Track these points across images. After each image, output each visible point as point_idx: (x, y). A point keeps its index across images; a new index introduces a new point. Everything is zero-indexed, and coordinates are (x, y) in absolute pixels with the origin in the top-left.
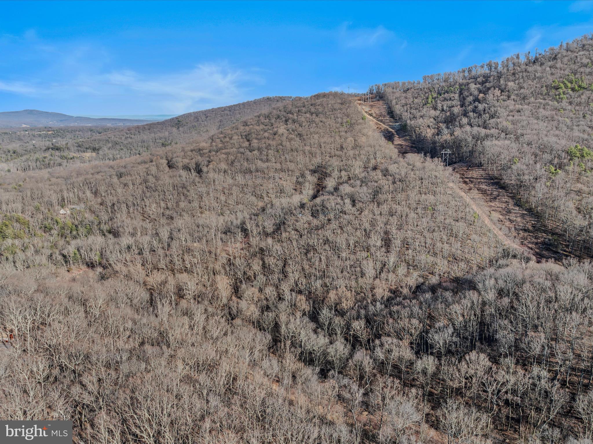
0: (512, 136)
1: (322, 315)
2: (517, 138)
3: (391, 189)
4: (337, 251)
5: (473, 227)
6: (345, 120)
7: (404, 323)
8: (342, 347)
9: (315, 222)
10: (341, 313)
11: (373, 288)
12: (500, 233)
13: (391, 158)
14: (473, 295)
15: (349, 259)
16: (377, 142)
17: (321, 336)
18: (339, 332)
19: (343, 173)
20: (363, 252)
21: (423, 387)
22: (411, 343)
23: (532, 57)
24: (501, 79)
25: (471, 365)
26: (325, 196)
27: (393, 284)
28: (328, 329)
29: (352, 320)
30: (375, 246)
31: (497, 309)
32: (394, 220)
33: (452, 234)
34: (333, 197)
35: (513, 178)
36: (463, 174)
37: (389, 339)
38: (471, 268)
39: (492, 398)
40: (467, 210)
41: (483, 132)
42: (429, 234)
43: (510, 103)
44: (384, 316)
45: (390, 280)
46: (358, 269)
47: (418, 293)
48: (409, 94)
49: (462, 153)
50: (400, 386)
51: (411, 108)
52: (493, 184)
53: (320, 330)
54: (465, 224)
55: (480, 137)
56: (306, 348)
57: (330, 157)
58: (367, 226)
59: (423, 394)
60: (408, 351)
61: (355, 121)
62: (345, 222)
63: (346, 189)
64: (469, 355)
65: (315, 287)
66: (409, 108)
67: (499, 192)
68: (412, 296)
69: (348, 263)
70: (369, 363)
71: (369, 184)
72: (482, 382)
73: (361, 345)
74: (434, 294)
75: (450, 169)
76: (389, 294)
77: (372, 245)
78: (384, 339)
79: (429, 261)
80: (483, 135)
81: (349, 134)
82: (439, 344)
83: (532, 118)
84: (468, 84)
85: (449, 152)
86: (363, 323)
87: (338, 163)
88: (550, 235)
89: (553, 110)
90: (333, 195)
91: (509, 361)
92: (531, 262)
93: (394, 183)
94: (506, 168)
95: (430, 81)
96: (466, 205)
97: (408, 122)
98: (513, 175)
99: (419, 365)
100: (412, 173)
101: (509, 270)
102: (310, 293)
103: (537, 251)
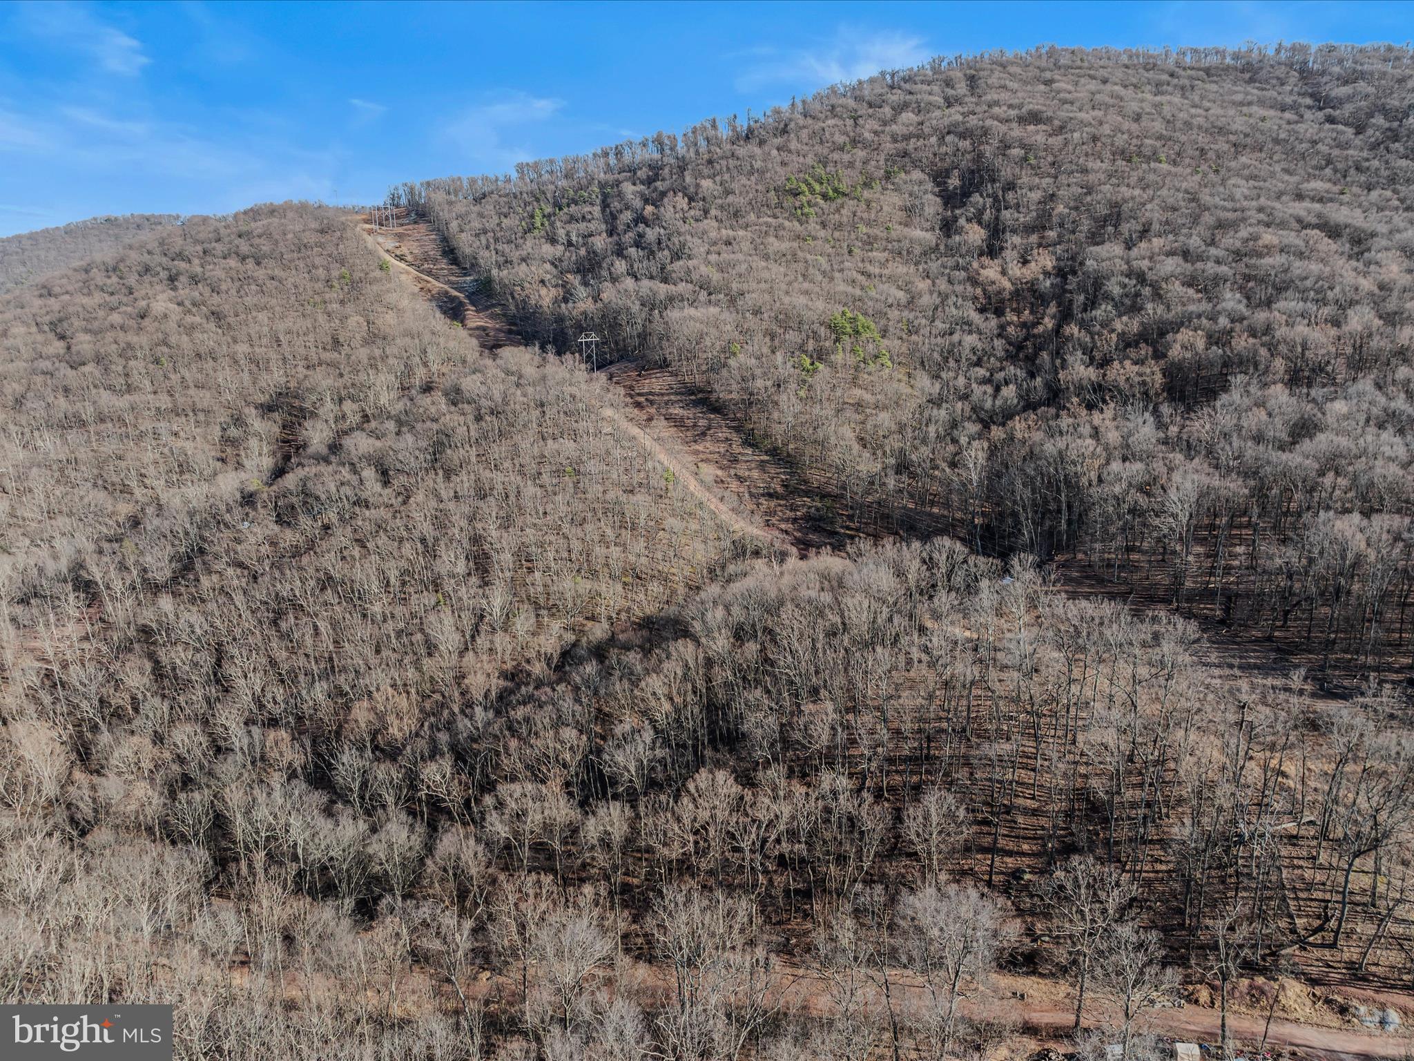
0: (722, 296)
1: (341, 767)
2: (732, 301)
3: (472, 433)
4: (359, 602)
5: (667, 501)
6: (335, 273)
7: (545, 741)
8: (404, 834)
9: (289, 537)
10: (389, 752)
11: (460, 677)
12: (723, 507)
13: (464, 362)
14: (684, 650)
15: (393, 616)
16: (426, 323)
17: (345, 820)
18: (390, 800)
19: (348, 406)
20: (425, 593)
21: (607, 878)
22: (568, 784)
23: (742, 124)
24: (686, 173)
25: (701, 801)
26: (307, 469)
27: (507, 657)
28: (362, 798)
29: (420, 765)
30: (452, 575)
31: (738, 669)
32: (490, 507)
33: (627, 524)
34: (330, 469)
35: (735, 387)
36: (631, 388)
37: (516, 788)
38: (674, 592)
39: (752, 860)
40: (650, 464)
41: (662, 289)
42: (573, 530)
43: (709, 224)
44: (496, 736)
45: (499, 650)
46: (419, 637)
47: (567, 668)
48: (488, 207)
49: (624, 340)
50: (555, 888)
51: (496, 240)
52: (696, 403)
53: (340, 805)
54: (649, 498)
55: (658, 302)
56: (311, 858)
57: (308, 367)
58: (427, 529)
59: (610, 892)
60: (562, 803)
61: (362, 275)
62: (368, 527)
63: (360, 444)
64: (694, 780)
65: (311, 703)
66: (492, 241)
67: (709, 420)
68: (554, 678)
69: (390, 627)
70: (476, 853)
71: (419, 426)
72: (728, 832)
73: (452, 819)
74: (602, 662)
75: (602, 376)
76: (502, 683)
77: (444, 572)
78: (503, 789)
79: (581, 591)
80: (662, 297)
81: (349, 308)
82: (629, 771)
83: (755, 258)
84: (618, 183)
85: (594, 338)
86: (447, 764)
87: (330, 382)
88: (817, 498)
89: (794, 240)
90: (328, 462)
91: (775, 773)
92: (789, 559)
93: (479, 418)
94: (716, 367)
95: (533, 175)
96: (646, 456)
97: (495, 272)
98: (732, 381)
99: (592, 829)
100: (519, 392)
101: (749, 582)
102: (300, 719)
103: (798, 534)
